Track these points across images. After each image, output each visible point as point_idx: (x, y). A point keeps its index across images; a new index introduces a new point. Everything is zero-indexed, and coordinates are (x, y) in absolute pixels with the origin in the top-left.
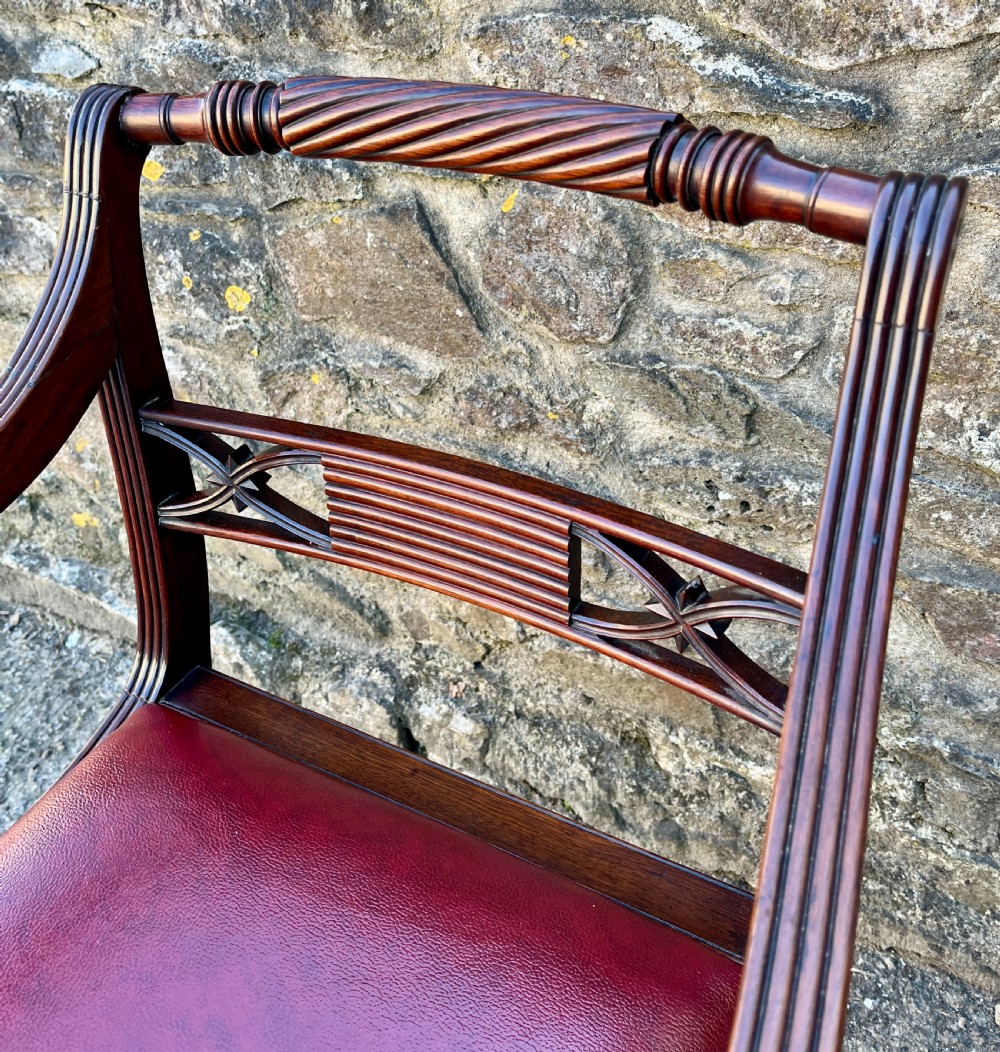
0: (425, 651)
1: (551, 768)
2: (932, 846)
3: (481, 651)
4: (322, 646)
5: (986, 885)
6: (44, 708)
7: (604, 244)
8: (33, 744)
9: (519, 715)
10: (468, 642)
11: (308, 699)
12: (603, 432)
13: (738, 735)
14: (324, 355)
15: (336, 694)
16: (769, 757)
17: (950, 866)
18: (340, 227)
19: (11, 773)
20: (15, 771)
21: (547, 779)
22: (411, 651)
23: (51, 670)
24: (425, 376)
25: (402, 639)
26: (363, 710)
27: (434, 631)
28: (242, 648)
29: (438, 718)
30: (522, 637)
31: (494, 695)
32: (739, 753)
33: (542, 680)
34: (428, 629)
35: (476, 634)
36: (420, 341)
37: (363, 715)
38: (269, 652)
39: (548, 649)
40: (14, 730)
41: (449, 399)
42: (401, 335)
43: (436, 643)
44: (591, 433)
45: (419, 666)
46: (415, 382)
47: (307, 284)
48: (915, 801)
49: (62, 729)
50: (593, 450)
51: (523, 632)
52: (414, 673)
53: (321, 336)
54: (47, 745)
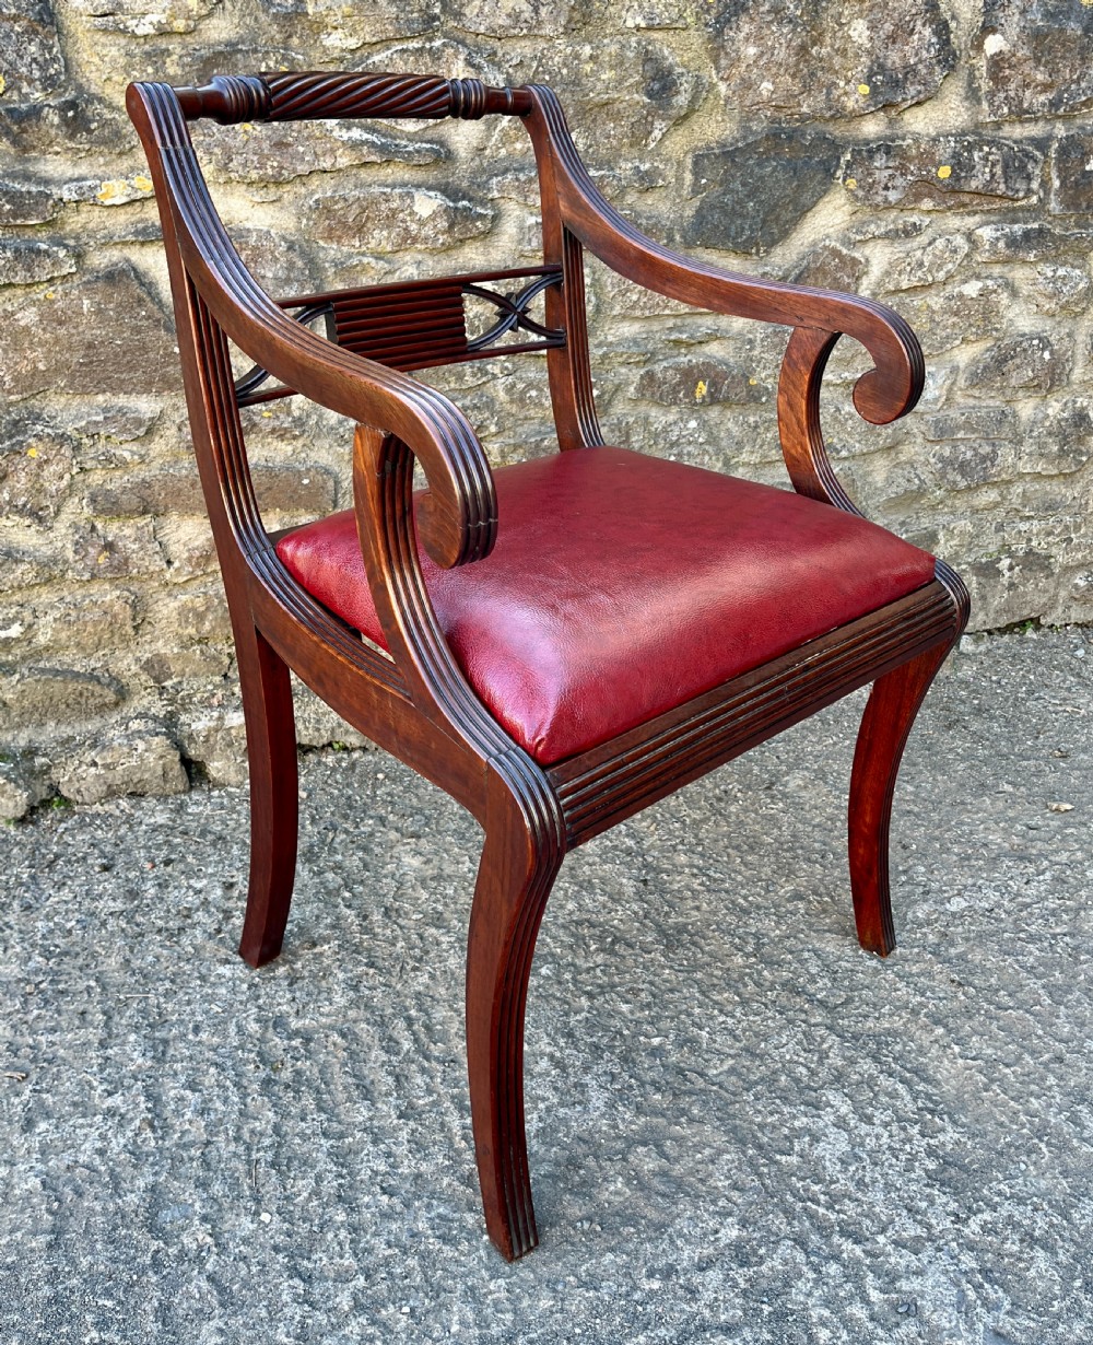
0: (172, 689)
1: (318, 721)
3: (227, 661)
4: (56, 741)
7: (291, 266)
10: (214, 658)
11: (68, 781)
12: (308, 416)
14: (39, 428)
15: (104, 754)
18: (53, 302)
21: (318, 730)
22: (157, 696)
24: (149, 415)
25: (143, 693)
26: (140, 751)
27: (175, 667)
29: (213, 724)
34: (169, 668)
35: (219, 647)
36: (138, 388)
37: (140, 756)
41: (174, 430)
42: (117, 388)
43: (179, 679)
44: (300, 419)
45: (172, 701)
46: (139, 422)
47: (16, 363)
50: (304, 431)
52: (169, 709)
53: (30, 413)
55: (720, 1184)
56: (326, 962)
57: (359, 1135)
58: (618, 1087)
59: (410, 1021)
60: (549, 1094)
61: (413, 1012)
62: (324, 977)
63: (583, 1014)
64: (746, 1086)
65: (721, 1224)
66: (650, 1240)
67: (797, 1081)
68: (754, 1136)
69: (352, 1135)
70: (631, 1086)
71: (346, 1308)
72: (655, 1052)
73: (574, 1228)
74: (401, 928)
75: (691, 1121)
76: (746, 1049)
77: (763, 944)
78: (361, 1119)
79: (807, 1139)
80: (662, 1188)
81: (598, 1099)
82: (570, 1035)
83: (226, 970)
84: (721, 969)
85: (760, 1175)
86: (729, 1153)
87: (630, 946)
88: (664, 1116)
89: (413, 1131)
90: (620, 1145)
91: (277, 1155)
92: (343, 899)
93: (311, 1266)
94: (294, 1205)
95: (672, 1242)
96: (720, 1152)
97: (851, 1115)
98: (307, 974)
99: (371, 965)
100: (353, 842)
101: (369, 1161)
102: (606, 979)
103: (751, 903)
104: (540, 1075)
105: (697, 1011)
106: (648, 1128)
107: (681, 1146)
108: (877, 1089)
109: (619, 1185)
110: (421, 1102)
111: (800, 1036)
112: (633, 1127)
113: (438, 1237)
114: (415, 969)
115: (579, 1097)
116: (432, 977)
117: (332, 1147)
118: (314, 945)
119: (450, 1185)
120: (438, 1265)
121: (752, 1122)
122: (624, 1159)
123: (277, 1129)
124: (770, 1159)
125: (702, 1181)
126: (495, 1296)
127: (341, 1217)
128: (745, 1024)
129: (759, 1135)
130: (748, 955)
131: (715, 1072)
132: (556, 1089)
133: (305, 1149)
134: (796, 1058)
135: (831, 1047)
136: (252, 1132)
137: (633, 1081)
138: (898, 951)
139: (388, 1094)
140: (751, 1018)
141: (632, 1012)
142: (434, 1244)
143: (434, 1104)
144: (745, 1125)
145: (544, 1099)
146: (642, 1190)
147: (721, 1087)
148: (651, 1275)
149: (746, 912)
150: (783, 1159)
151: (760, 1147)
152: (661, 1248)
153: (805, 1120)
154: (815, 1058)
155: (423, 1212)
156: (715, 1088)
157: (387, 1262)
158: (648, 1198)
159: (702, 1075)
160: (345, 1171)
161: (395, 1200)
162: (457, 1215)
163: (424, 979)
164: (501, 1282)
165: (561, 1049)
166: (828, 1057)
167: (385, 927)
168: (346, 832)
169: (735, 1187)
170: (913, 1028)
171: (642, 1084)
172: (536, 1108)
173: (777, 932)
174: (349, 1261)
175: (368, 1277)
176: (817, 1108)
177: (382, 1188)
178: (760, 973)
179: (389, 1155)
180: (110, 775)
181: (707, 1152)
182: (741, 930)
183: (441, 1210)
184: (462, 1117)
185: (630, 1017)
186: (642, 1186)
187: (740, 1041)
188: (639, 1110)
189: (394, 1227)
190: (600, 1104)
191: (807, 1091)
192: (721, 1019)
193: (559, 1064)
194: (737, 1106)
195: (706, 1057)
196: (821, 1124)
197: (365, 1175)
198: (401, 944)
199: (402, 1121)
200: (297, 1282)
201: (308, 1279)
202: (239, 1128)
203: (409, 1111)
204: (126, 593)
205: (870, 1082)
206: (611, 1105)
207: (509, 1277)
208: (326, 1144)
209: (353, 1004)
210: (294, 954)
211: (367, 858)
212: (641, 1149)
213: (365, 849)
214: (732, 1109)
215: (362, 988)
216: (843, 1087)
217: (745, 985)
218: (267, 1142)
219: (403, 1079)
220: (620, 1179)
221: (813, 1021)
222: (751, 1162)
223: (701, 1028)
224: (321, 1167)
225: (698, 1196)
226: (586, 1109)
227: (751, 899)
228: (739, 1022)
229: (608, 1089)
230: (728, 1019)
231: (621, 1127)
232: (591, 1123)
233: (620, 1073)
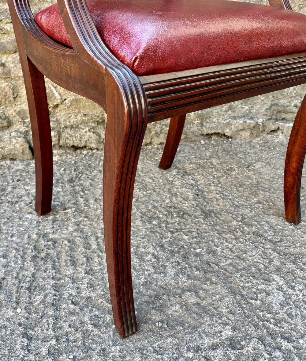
1: (81, 138)
9: (66, 127)
15: (1, 143)
21: (80, 141)
25: (17, 123)
30: (62, 100)
31: (56, 125)
34: (27, 115)
37: (14, 145)
45: (27, 127)
55: (224, 311)
56: (69, 215)
57: (67, 279)
58: (180, 267)
59: (97, 238)
60: (150, 268)
61: (99, 235)
62: (67, 221)
63: (168, 239)
64: (236, 270)
65: (223, 328)
66: (189, 333)
67: (260, 270)
68: (240, 291)
69: (65, 280)
70: (186, 268)
71: (44, 354)
72: (197, 255)
73: (155, 325)
75: (212, 283)
76: (237, 256)
77: (245, 218)
78: (69, 273)
79: (264, 294)
80: (197, 310)
81: (171, 272)
82: (162, 246)
83: (29, 216)
84: (227, 226)
85: (242, 308)
86: (228, 297)
87: (190, 216)
88: (199, 280)
89: (90, 279)
90: (179, 291)
91: (31, 285)
92: (80, 195)
93: (33, 333)
94: (33, 306)
95: (200, 335)
96: (224, 297)
97: (284, 285)
98: (60, 219)
99: (86, 217)
100: (88, 178)
101: (69, 290)
102: (179, 227)
103: (240, 204)
104: (147, 261)
105: (216, 240)
106: (192, 284)
107: (206, 293)
108: (296, 275)
109: (177, 308)
110: (96, 268)
111: (261, 252)
112: (186, 284)
113: (92, 325)
115: (163, 270)
117: (55, 283)
118: (65, 209)
119: (102, 302)
120: (90, 337)
121: (239, 285)
122: (180, 297)
123: (33, 275)
124: (247, 301)
125: (215, 309)
126: (114, 354)
127: (51, 313)
128: (236, 246)
129: (242, 291)
130: (238, 222)
131: (223, 264)
132: (153, 267)
133: (43, 284)
134: (259, 261)
135: (274, 257)
136: (23, 275)
137: (187, 265)
138: (302, 223)
139: (82, 264)
140: (239, 244)
141: (189, 240)
142: (90, 327)
143: (101, 269)
144: (236, 286)
145: (148, 270)
146: (187, 311)
147: (225, 270)
148: (189, 350)
149: (237, 206)
150: (253, 302)
151: (243, 296)
152: (194, 338)
153: (263, 286)
154: (267, 261)
155: (88, 313)
156: (223, 271)
157: (67, 334)
158: (190, 314)
159: (217, 265)
160: (58, 293)
161: (77, 307)
162: (103, 316)
164: (118, 347)
165: (158, 252)
166: (273, 261)
167: (94, 205)
168: (86, 174)
169: (230, 312)
171: (191, 267)
172: (144, 274)
173: (251, 214)
174: (50, 332)
175: (57, 340)
176: (269, 281)
177: (72, 301)
178: (243, 228)
179: (78, 288)
180: (3, 151)
181: (218, 296)
182: (236, 213)
183: (96, 313)
185: (188, 241)
186: (188, 309)
187: (234, 253)
188: (189, 277)
189: (74, 318)
190: (172, 274)
191: (264, 274)
192: (227, 244)
193: (156, 257)
194: (232, 278)
195: (219, 258)
196: (271, 288)
197: (66, 295)
198: (99, 211)
199: (86, 275)
200: (25, 340)
201: (30, 339)
202: (18, 274)
203: (90, 271)
204: (10, 84)
205: (293, 272)
206: (176, 275)
207: (122, 345)
208: (52, 282)
209: (76, 230)
210: (57, 212)
211: (92, 182)
212: (188, 293)
213: (92, 180)
214: (230, 280)
215: (81, 225)
216: (281, 274)
217: (237, 232)
218: (28, 279)
219: (90, 259)
220: (178, 305)
221: (266, 247)
222: (238, 302)
223: (218, 247)
224: (48, 291)
225: (213, 315)
226: (165, 275)
227: (240, 202)
228: (234, 246)
229: (176, 268)
230: (229, 244)
231: (180, 284)
232: (167, 281)
233: (182, 262)
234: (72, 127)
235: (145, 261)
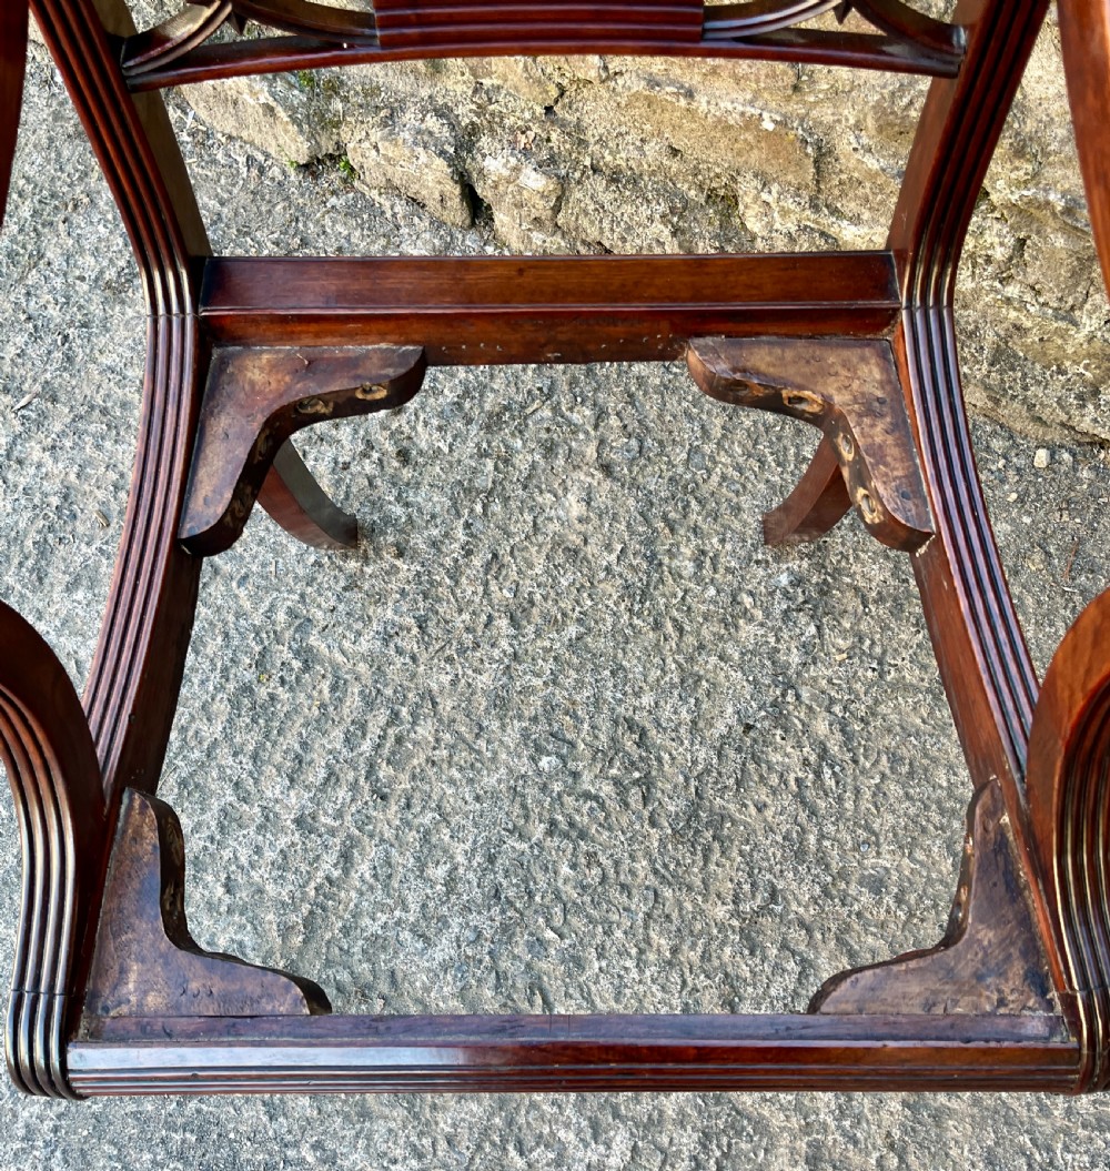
0: (487, 93)
2: (1016, 304)
3: (554, 93)
4: (363, 84)
5: (1060, 342)
6: (53, 155)
8: (53, 196)
9: (595, 170)
10: (540, 82)
11: (355, 149)
13: (836, 192)
15: (387, 144)
16: (866, 215)
17: (1028, 324)
19: (39, 227)
20: (43, 225)
22: (470, 93)
23: (47, 111)
26: (420, 162)
27: (497, 67)
28: (270, 86)
29: (506, 173)
30: (604, 75)
31: (568, 146)
32: (835, 212)
33: (623, 129)
34: (491, 67)
35: (548, 71)
37: (421, 168)
38: (301, 91)
39: (635, 89)
40: (28, 180)
43: (500, 82)
45: (481, 110)
48: (1010, 259)
49: (80, 179)
51: (606, 68)
52: (475, 119)
54: (70, 196)
55: (442, 1125)
56: (393, 585)
57: (257, 810)
58: (470, 953)
60: (414, 907)
61: (404, 711)
63: (524, 846)
65: (405, 1158)
66: (347, 1117)
68: (517, 1109)
69: (252, 805)
70: (480, 961)
74: (486, 593)
78: (271, 795)
81: (444, 950)
82: (491, 859)
84: (696, 905)
85: (479, 1147)
87: (645, 800)
89: (293, 844)
91: (191, 775)
92: (471, 511)
95: (357, 1136)
98: (366, 587)
99: (422, 621)
100: (549, 430)
101: (240, 843)
102: (586, 819)
104: (427, 880)
105: (619, 934)
110: (323, 819)
112: (441, 1004)
114: (449, 660)
115: (430, 933)
116: (454, 683)
117: (230, 804)
118: (400, 554)
119: (271, 923)
123: (215, 743)
124: (504, 1141)
128: (642, 988)
129: (523, 1112)
130: (736, 914)
132: (424, 906)
133: (213, 787)
136: (197, 733)
137: (487, 958)
139: (308, 787)
140: (654, 988)
141: (565, 882)
143: (332, 832)
145: (405, 909)
148: (317, 1146)
149: (800, 854)
150: (513, 1153)
151: (510, 1123)
152: (345, 1132)
153: (571, 1136)
160: (218, 837)
161: (227, 899)
163: (446, 679)
165: (468, 868)
167: (474, 581)
170: (785, 1139)
171: (492, 969)
172: (392, 911)
173: (801, 910)
176: (595, 1137)
177: (228, 878)
178: (723, 944)
179: (258, 850)
180: (390, 170)
182: (768, 876)
184: (335, 865)
185: (559, 884)
187: (617, 1001)
188: (463, 992)
190: (439, 956)
191: (609, 1110)
192: (629, 964)
193: (451, 882)
195: (571, 991)
196: (580, 1155)
198: (466, 616)
199: (293, 827)
203: (309, 820)
205: (671, 1158)
206: (445, 967)
208: (229, 796)
209: (370, 658)
210: (377, 551)
211: (541, 467)
213: (550, 451)
215: (392, 644)
216: (642, 1138)
217: (693, 947)
218: (196, 755)
219: (333, 782)
222: (485, 1133)
223: (600, 956)
224: (207, 817)
225: (416, 1117)
226: (422, 953)
227: (827, 843)
228: (640, 982)
229: (459, 947)
230: (635, 970)
231: (432, 994)
232: (413, 969)
233: (486, 940)
234: (614, 178)
235: (421, 877)
